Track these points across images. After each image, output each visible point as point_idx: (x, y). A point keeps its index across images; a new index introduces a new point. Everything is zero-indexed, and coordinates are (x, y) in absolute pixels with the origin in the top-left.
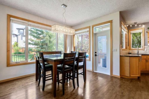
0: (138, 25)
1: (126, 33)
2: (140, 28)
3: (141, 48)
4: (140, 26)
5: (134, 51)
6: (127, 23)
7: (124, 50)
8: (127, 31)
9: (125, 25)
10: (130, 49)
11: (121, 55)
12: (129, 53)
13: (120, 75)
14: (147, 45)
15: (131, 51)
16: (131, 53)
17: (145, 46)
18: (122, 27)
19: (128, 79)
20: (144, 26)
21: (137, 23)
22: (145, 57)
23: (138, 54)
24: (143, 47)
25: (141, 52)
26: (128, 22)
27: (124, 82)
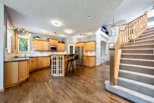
0: (26, 32)
1: (13, 35)
2: (27, 35)
3: (28, 52)
4: (27, 33)
5: (21, 54)
6: (14, 25)
7: (9, 54)
8: (14, 34)
9: (12, 26)
10: (17, 53)
11: (6, 60)
12: (16, 57)
13: (4, 86)
14: (32, 50)
15: (18, 55)
16: (18, 57)
17: (31, 50)
18: (7, 26)
19: (16, 85)
20: (30, 34)
21: (25, 30)
22: (31, 59)
23: (26, 57)
24: (30, 51)
25: (28, 55)
26: (16, 24)
27: (12, 93)
